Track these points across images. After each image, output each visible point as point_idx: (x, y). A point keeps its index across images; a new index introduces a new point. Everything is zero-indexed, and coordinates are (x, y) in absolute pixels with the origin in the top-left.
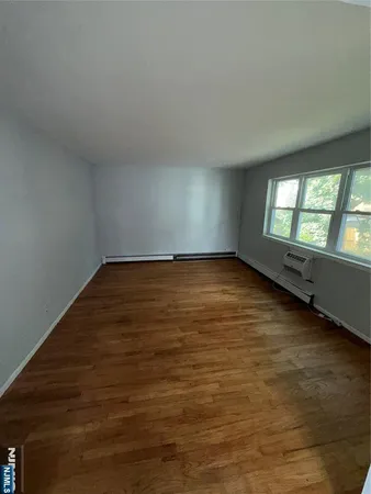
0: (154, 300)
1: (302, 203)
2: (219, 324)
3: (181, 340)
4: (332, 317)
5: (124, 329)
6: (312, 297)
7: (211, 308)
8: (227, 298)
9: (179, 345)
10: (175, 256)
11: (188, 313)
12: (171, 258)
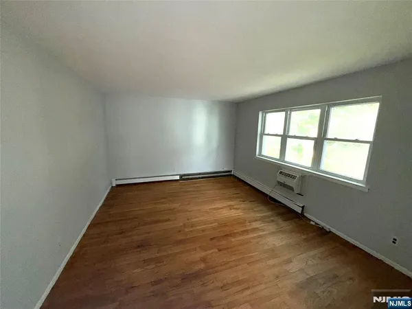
0: (168, 220)
1: (288, 131)
2: (233, 240)
3: (204, 260)
4: (322, 224)
5: (145, 255)
6: (303, 207)
7: (223, 224)
8: (234, 213)
9: (202, 266)
10: (181, 176)
11: (203, 231)
12: (178, 178)
